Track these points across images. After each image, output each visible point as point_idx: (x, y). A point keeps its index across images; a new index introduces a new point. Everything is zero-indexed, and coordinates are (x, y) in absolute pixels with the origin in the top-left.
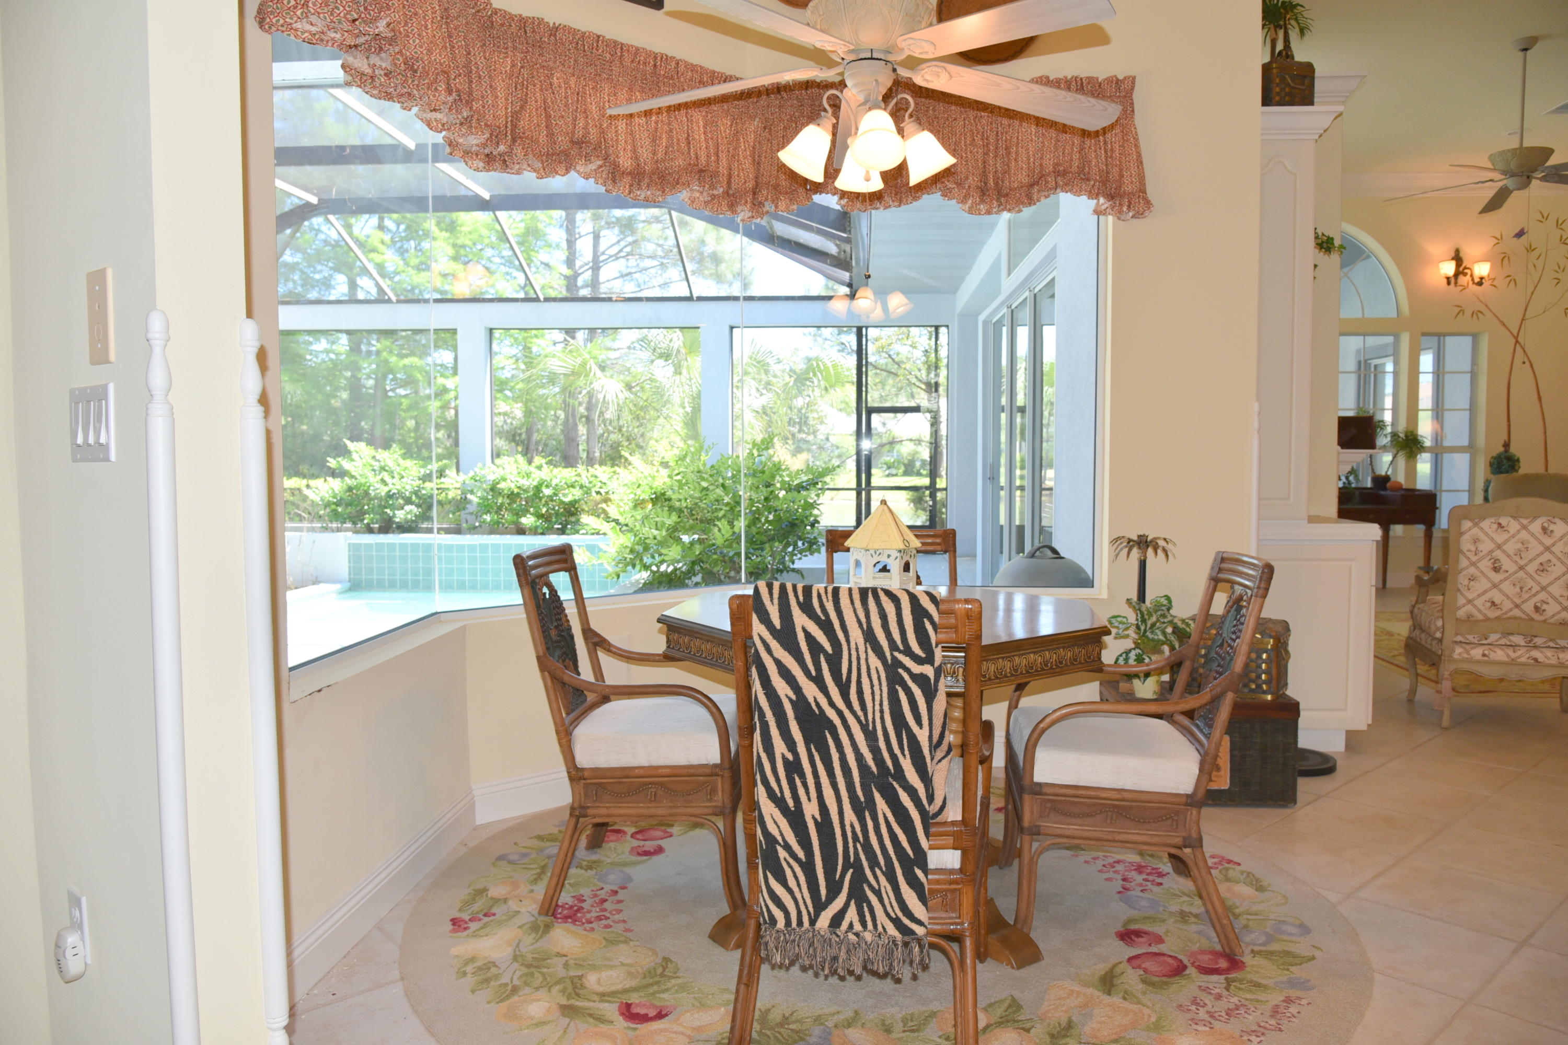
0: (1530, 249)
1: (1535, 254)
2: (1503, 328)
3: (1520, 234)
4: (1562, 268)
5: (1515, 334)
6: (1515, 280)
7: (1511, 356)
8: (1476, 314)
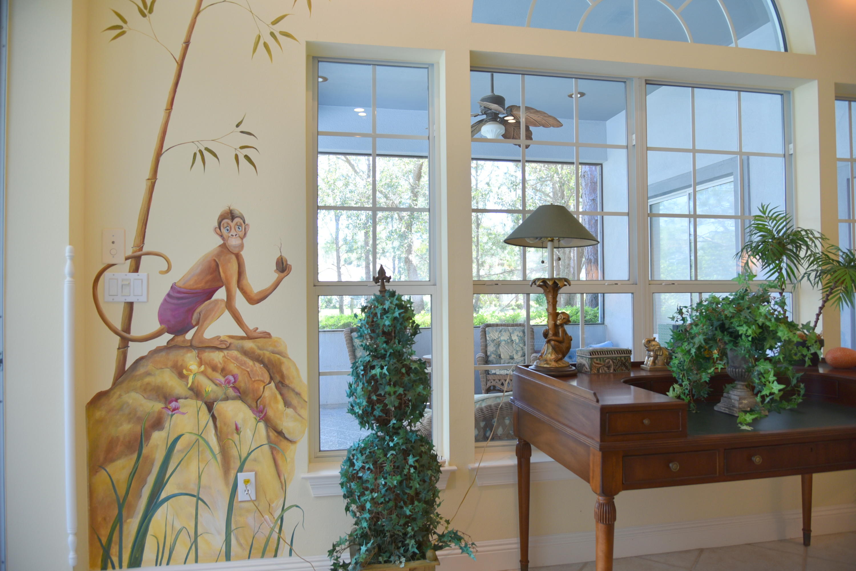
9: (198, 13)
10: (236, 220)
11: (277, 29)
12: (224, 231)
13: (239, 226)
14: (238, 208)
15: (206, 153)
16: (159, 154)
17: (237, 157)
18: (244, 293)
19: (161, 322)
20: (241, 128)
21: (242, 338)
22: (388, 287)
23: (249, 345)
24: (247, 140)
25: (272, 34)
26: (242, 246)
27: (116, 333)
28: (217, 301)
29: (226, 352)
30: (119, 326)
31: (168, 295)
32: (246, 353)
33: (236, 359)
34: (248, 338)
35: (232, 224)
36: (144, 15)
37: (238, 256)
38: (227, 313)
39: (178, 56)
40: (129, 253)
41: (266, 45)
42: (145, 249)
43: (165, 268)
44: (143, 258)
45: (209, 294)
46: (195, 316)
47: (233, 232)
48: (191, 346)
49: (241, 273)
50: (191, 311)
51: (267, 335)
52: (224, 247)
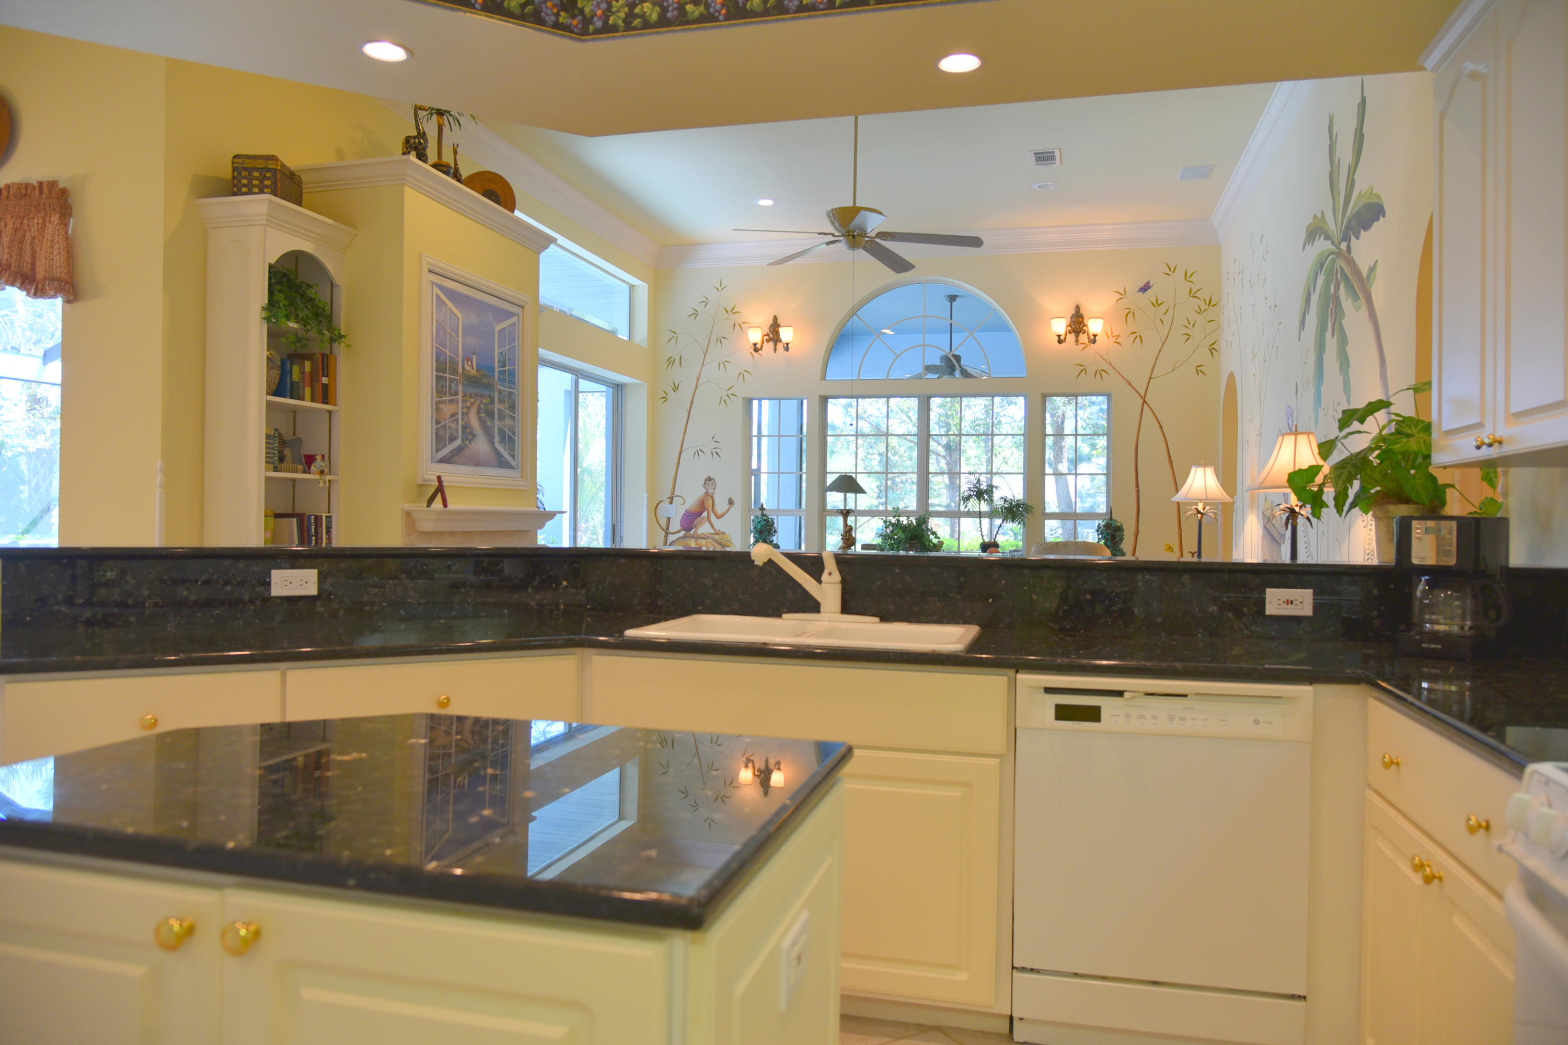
0: (1157, 304)
1: (1163, 309)
2: (1129, 387)
3: (1145, 288)
4: (1192, 324)
5: (1143, 395)
6: (1140, 336)
7: (1139, 417)
8: (1100, 373)
9: (696, 388)
10: (712, 481)
11: (729, 392)
12: (707, 486)
13: (713, 483)
14: (713, 476)
15: (699, 451)
16: (681, 453)
17: (712, 453)
18: (714, 513)
19: (681, 526)
20: (714, 439)
21: (713, 534)
22: (765, 512)
23: (716, 537)
24: (717, 445)
25: (728, 395)
26: (714, 493)
27: (663, 530)
28: (703, 517)
29: (707, 540)
30: (665, 528)
31: (684, 514)
32: (715, 541)
33: (711, 543)
34: (716, 534)
35: (710, 483)
36: (675, 391)
37: (712, 497)
38: (707, 522)
39: (688, 409)
40: (669, 496)
41: (725, 401)
42: (675, 494)
43: (683, 503)
44: (674, 498)
45: (700, 514)
46: (695, 523)
47: (710, 487)
48: (692, 537)
49: (713, 505)
50: (693, 522)
51: (724, 533)
52: (707, 493)
